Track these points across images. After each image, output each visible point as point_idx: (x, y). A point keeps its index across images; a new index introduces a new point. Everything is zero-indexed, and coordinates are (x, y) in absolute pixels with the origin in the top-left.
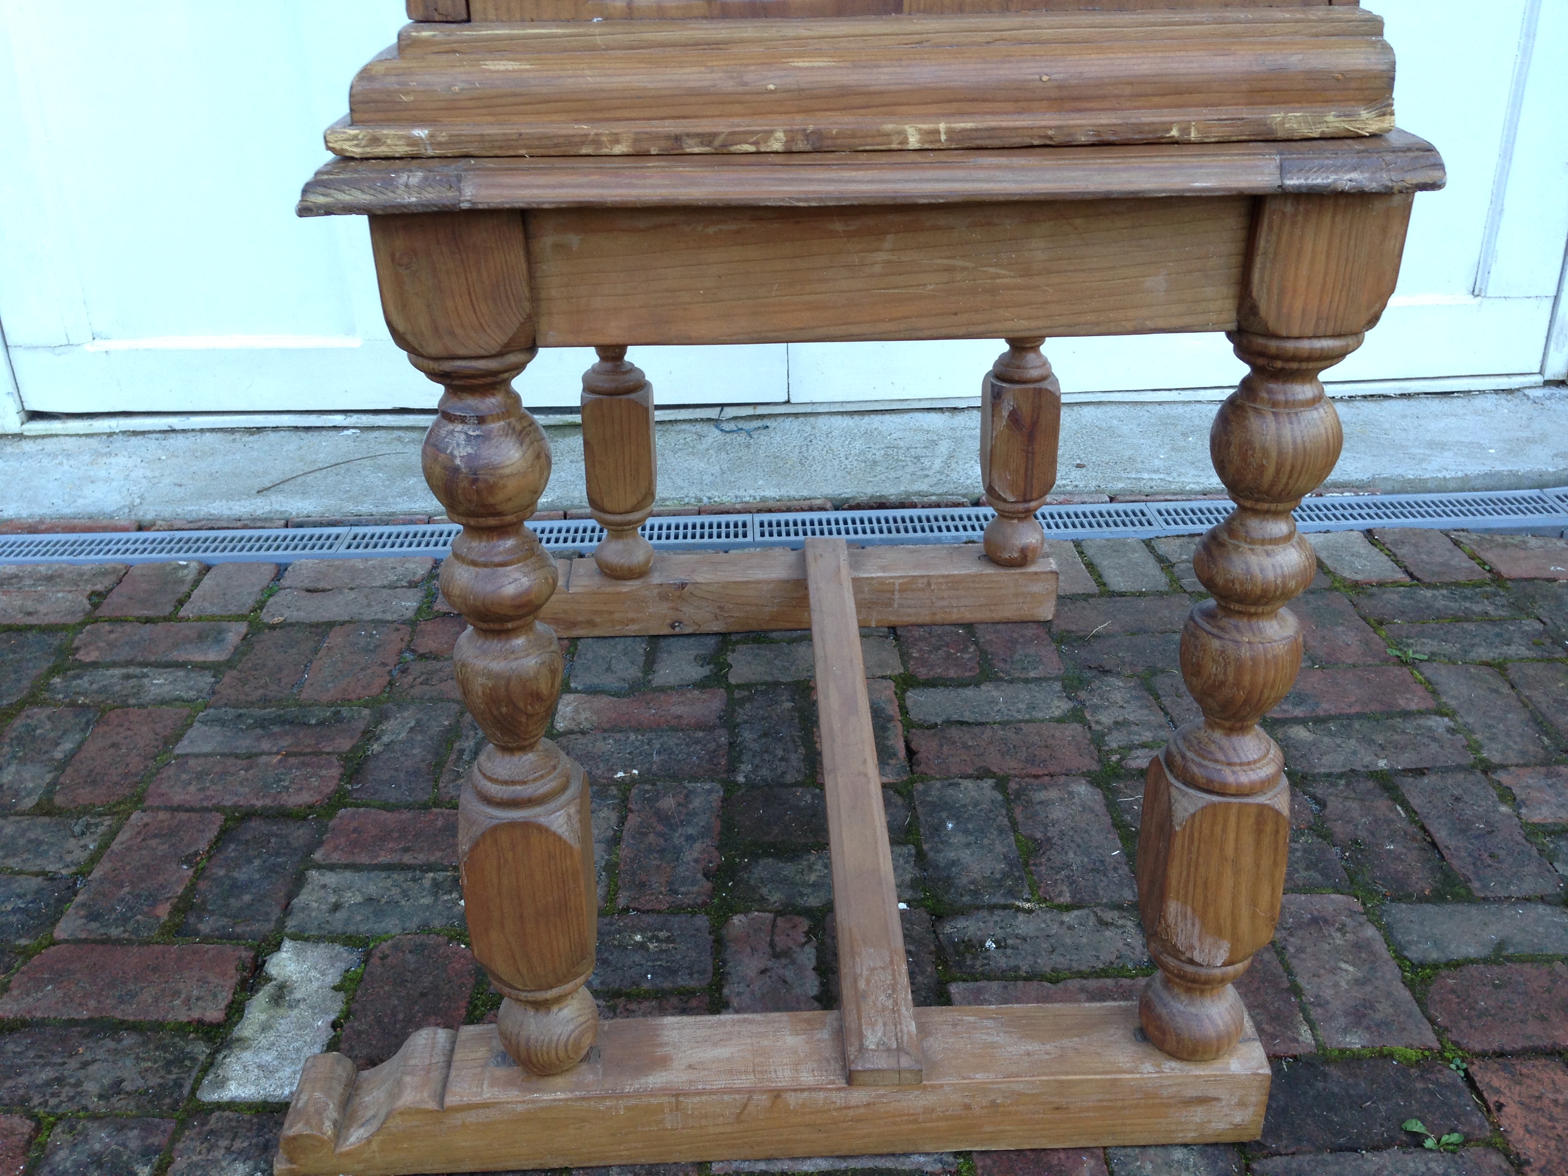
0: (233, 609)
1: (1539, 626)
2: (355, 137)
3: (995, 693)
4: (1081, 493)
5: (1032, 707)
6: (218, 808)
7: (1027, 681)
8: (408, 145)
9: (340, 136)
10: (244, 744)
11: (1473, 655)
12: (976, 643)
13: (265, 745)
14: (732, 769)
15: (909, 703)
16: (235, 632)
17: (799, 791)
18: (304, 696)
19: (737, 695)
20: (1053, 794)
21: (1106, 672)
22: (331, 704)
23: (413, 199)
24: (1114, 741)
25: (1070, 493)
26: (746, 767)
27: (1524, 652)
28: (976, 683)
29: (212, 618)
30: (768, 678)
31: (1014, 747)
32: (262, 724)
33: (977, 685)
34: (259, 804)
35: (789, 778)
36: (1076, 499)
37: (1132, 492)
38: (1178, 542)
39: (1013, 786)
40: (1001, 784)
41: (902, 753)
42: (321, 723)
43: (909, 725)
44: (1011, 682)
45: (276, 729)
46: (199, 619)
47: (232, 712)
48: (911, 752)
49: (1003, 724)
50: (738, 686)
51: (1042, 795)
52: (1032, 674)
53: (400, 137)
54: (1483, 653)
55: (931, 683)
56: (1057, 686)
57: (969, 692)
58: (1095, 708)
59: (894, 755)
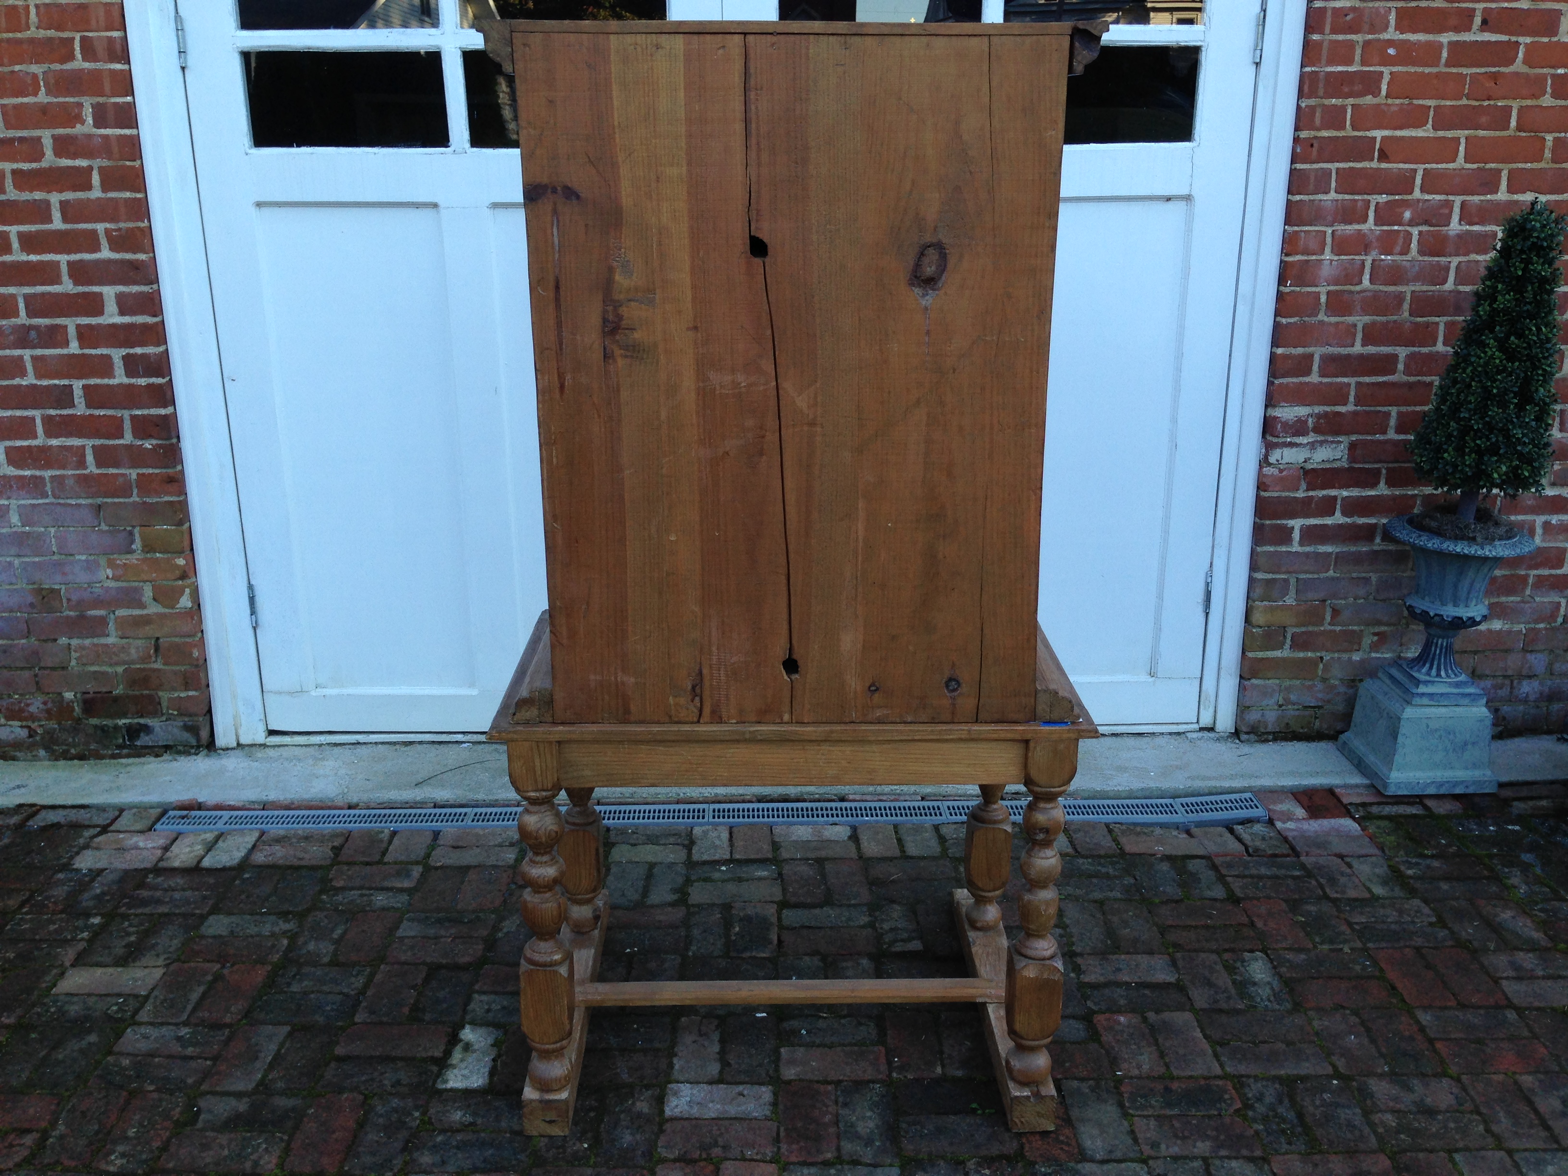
0: (413, 857)
1: (1132, 881)
3: (831, 912)
4: (905, 794)
5: (849, 919)
6: (424, 963)
7: (849, 906)
10: (432, 932)
11: (1091, 896)
12: (826, 884)
13: (443, 932)
14: (687, 949)
15: (783, 916)
16: (417, 871)
17: (720, 960)
18: (459, 907)
19: (692, 910)
20: (849, 964)
21: (893, 902)
22: (474, 911)
24: (887, 938)
25: (899, 795)
26: (694, 948)
27: (1119, 895)
28: (820, 906)
29: (401, 863)
30: (709, 901)
31: (835, 940)
32: (439, 921)
33: (822, 907)
34: (444, 962)
35: (715, 954)
36: (902, 798)
37: (935, 795)
38: (955, 826)
39: (830, 959)
40: (824, 959)
41: (775, 942)
42: (470, 922)
43: (781, 927)
44: (841, 906)
45: (447, 924)
46: (395, 863)
47: (423, 915)
48: (780, 941)
49: (831, 928)
50: (693, 905)
51: (844, 964)
52: (853, 902)
54: (1097, 895)
55: (797, 906)
56: (865, 909)
57: (817, 911)
58: (882, 920)
59: (771, 943)
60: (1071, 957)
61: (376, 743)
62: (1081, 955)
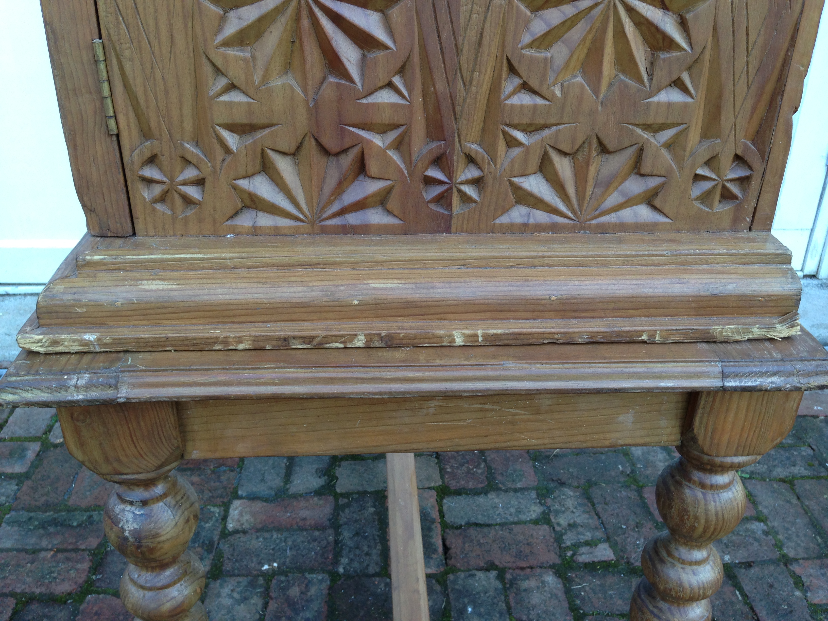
0: (33, 432)
1: (810, 452)
2: (40, 341)
3: (496, 500)
5: (519, 511)
7: (516, 490)
8: (81, 346)
9: (28, 340)
10: (32, 541)
11: (775, 474)
12: (485, 461)
13: (44, 543)
14: (336, 562)
15: (445, 508)
16: (35, 447)
17: (377, 580)
18: (71, 502)
19: (342, 501)
20: (532, 583)
21: (562, 484)
22: (87, 509)
23: (81, 397)
24: (569, 539)
26: (344, 560)
27: (805, 472)
28: (484, 492)
29: (20, 439)
30: (360, 489)
31: (509, 544)
32: (43, 525)
33: (486, 493)
34: (37, 591)
35: (371, 570)
39: (508, 576)
40: (501, 577)
41: (440, 549)
42: (79, 525)
43: (445, 526)
44: (506, 491)
45: (52, 529)
46: (11, 439)
47: (25, 515)
48: (446, 549)
49: (502, 525)
50: (342, 495)
51: (525, 584)
52: (519, 485)
53: (74, 341)
54: (780, 472)
55: (458, 492)
56: (534, 494)
57: (481, 499)
58: (557, 512)
59: (435, 550)
60: (786, 565)
61: (25, 295)
62: (796, 560)
